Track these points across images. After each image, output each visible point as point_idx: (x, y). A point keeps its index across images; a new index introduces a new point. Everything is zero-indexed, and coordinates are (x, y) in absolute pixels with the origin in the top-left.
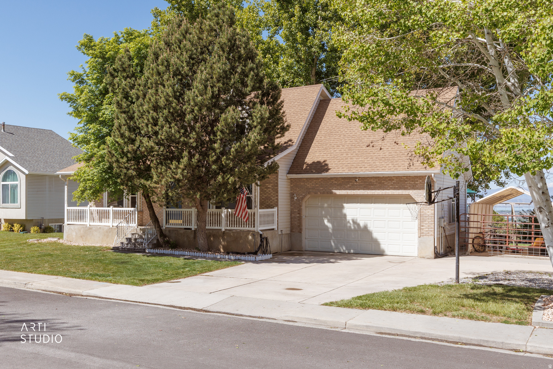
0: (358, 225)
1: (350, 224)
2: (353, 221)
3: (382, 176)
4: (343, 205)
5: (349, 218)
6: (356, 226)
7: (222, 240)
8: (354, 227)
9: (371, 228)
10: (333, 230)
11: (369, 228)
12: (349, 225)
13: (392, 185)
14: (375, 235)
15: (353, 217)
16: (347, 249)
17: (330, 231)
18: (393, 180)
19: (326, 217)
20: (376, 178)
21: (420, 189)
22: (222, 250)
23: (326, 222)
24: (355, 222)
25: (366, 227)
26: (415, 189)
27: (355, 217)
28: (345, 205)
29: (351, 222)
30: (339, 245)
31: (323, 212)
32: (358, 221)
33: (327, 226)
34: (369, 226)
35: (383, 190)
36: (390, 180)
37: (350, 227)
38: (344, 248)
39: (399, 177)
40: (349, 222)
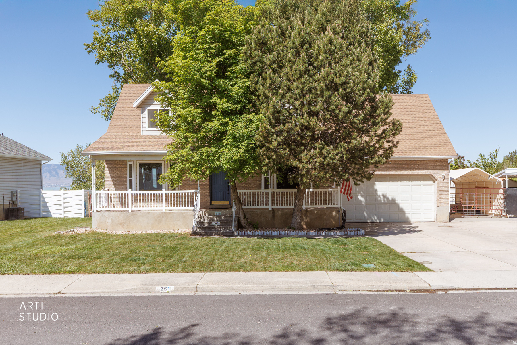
0: (388, 199)
1: (381, 198)
2: (383, 196)
3: (409, 160)
4: (374, 183)
5: (380, 193)
6: (385, 199)
7: (304, 218)
8: (384, 201)
9: (398, 201)
10: (366, 203)
11: (396, 201)
12: (379, 199)
13: (417, 167)
14: (401, 206)
15: (383, 192)
16: (378, 218)
17: (363, 203)
18: (418, 163)
19: (360, 193)
20: (405, 161)
21: (439, 170)
22: (304, 226)
23: (360, 197)
24: (384, 196)
25: (393, 200)
26: (435, 170)
27: (385, 192)
28: (376, 183)
29: (381, 196)
30: (371, 216)
31: (357, 189)
32: (388, 196)
33: (360, 201)
34: (396, 199)
35: (411, 170)
36: (415, 163)
37: (381, 200)
38: (376, 218)
39: (423, 160)
40: (379, 197)
